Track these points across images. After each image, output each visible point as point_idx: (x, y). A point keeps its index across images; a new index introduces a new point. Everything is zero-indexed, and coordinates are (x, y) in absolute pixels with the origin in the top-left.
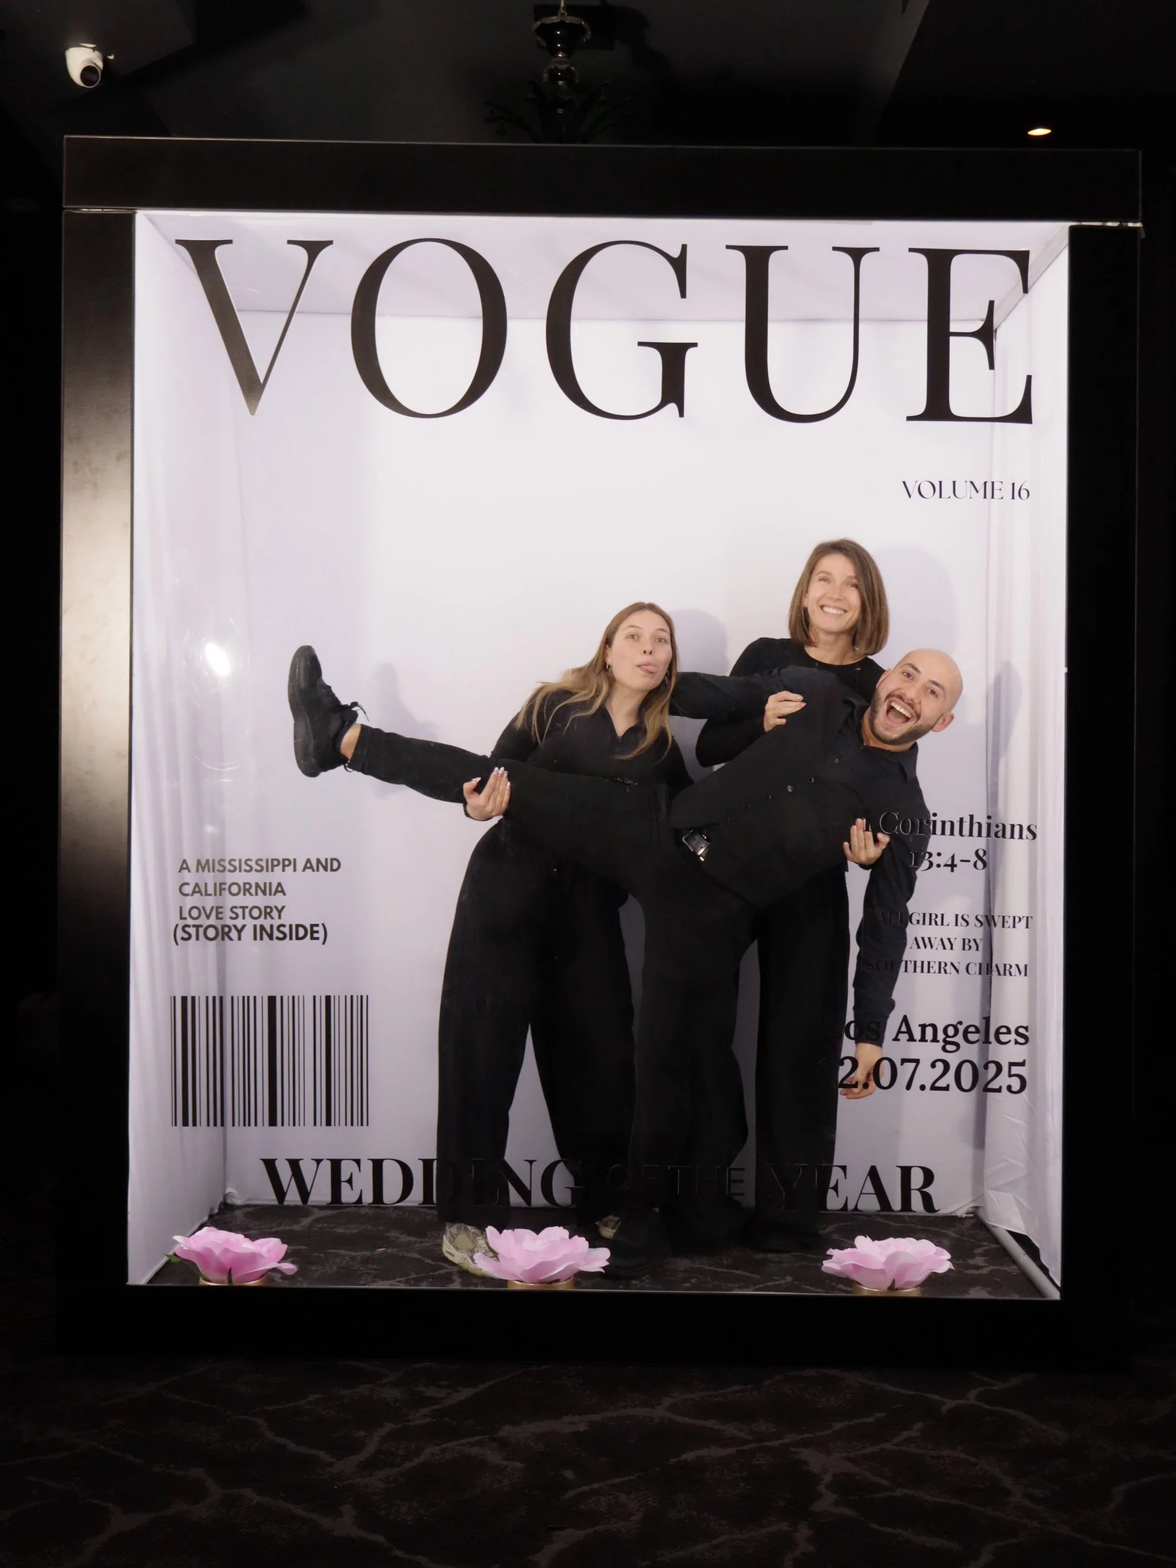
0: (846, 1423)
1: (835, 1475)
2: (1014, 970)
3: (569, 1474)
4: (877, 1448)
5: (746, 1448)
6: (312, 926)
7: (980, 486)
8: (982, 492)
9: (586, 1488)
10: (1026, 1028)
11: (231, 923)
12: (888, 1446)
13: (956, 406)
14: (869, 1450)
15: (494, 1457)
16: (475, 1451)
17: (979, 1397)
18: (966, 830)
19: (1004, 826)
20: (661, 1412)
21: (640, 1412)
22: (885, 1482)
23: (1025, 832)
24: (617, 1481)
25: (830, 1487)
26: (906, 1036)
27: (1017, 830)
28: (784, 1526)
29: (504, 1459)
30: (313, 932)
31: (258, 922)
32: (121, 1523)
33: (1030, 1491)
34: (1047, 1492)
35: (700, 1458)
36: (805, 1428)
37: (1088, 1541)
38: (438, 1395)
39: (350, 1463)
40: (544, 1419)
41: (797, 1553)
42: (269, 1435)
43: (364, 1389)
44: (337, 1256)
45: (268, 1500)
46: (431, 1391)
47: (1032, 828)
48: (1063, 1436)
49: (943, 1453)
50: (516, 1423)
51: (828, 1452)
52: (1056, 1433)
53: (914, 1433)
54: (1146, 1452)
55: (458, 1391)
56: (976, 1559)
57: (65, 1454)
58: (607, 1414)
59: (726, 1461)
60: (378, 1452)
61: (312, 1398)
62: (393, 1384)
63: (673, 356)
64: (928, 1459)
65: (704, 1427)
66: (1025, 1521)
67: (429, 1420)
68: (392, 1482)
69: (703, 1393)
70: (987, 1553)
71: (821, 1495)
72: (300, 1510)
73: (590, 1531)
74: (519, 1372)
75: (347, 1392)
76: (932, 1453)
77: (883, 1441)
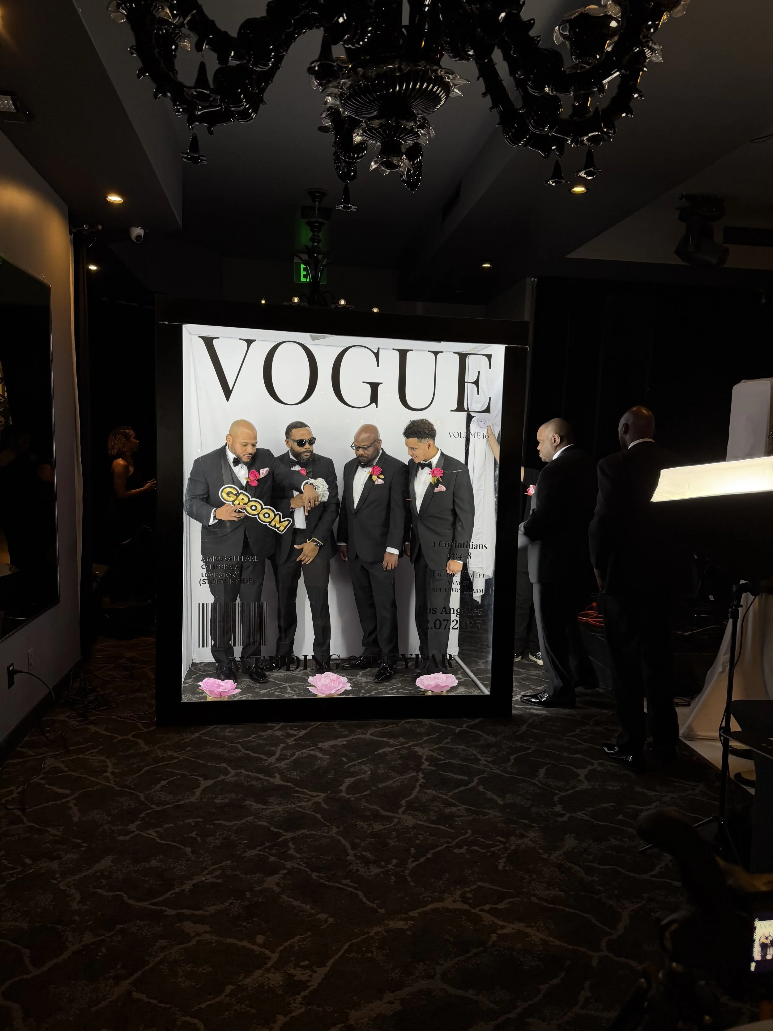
0: (427, 738)
1: (427, 756)
2: (479, 591)
3: (344, 759)
4: (438, 746)
5: (398, 747)
7: (473, 433)
9: (351, 764)
12: (441, 745)
13: (467, 406)
14: (436, 747)
15: (319, 755)
16: (312, 752)
17: (467, 727)
19: (477, 545)
20: (368, 736)
21: (361, 736)
22: (443, 758)
23: (484, 547)
24: (360, 761)
25: (426, 760)
26: (445, 612)
27: (481, 546)
28: (414, 774)
29: (323, 755)
32: (204, 784)
33: (486, 758)
34: (492, 759)
35: (384, 752)
36: (415, 740)
37: (505, 774)
38: (295, 733)
39: (272, 760)
40: (331, 740)
41: (420, 783)
42: (243, 750)
43: (269, 732)
44: (244, 681)
45: (250, 773)
46: (292, 732)
47: (486, 546)
48: (494, 740)
49: (459, 747)
50: (323, 742)
51: (423, 748)
52: (492, 739)
53: (448, 740)
54: (519, 744)
55: (301, 731)
56: (473, 782)
57: (176, 760)
58: (351, 737)
59: (392, 752)
60: (281, 755)
61: (253, 736)
62: (279, 730)
63: (374, 387)
64: (454, 749)
65: (383, 741)
66: (486, 769)
67: (294, 742)
68: (289, 765)
69: (381, 729)
70: (476, 780)
71: (424, 763)
72: (261, 776)
73: (355, 778)
74: (319, 724)
75: (264, 734)
76: (455, 747)
77: (440, 743)
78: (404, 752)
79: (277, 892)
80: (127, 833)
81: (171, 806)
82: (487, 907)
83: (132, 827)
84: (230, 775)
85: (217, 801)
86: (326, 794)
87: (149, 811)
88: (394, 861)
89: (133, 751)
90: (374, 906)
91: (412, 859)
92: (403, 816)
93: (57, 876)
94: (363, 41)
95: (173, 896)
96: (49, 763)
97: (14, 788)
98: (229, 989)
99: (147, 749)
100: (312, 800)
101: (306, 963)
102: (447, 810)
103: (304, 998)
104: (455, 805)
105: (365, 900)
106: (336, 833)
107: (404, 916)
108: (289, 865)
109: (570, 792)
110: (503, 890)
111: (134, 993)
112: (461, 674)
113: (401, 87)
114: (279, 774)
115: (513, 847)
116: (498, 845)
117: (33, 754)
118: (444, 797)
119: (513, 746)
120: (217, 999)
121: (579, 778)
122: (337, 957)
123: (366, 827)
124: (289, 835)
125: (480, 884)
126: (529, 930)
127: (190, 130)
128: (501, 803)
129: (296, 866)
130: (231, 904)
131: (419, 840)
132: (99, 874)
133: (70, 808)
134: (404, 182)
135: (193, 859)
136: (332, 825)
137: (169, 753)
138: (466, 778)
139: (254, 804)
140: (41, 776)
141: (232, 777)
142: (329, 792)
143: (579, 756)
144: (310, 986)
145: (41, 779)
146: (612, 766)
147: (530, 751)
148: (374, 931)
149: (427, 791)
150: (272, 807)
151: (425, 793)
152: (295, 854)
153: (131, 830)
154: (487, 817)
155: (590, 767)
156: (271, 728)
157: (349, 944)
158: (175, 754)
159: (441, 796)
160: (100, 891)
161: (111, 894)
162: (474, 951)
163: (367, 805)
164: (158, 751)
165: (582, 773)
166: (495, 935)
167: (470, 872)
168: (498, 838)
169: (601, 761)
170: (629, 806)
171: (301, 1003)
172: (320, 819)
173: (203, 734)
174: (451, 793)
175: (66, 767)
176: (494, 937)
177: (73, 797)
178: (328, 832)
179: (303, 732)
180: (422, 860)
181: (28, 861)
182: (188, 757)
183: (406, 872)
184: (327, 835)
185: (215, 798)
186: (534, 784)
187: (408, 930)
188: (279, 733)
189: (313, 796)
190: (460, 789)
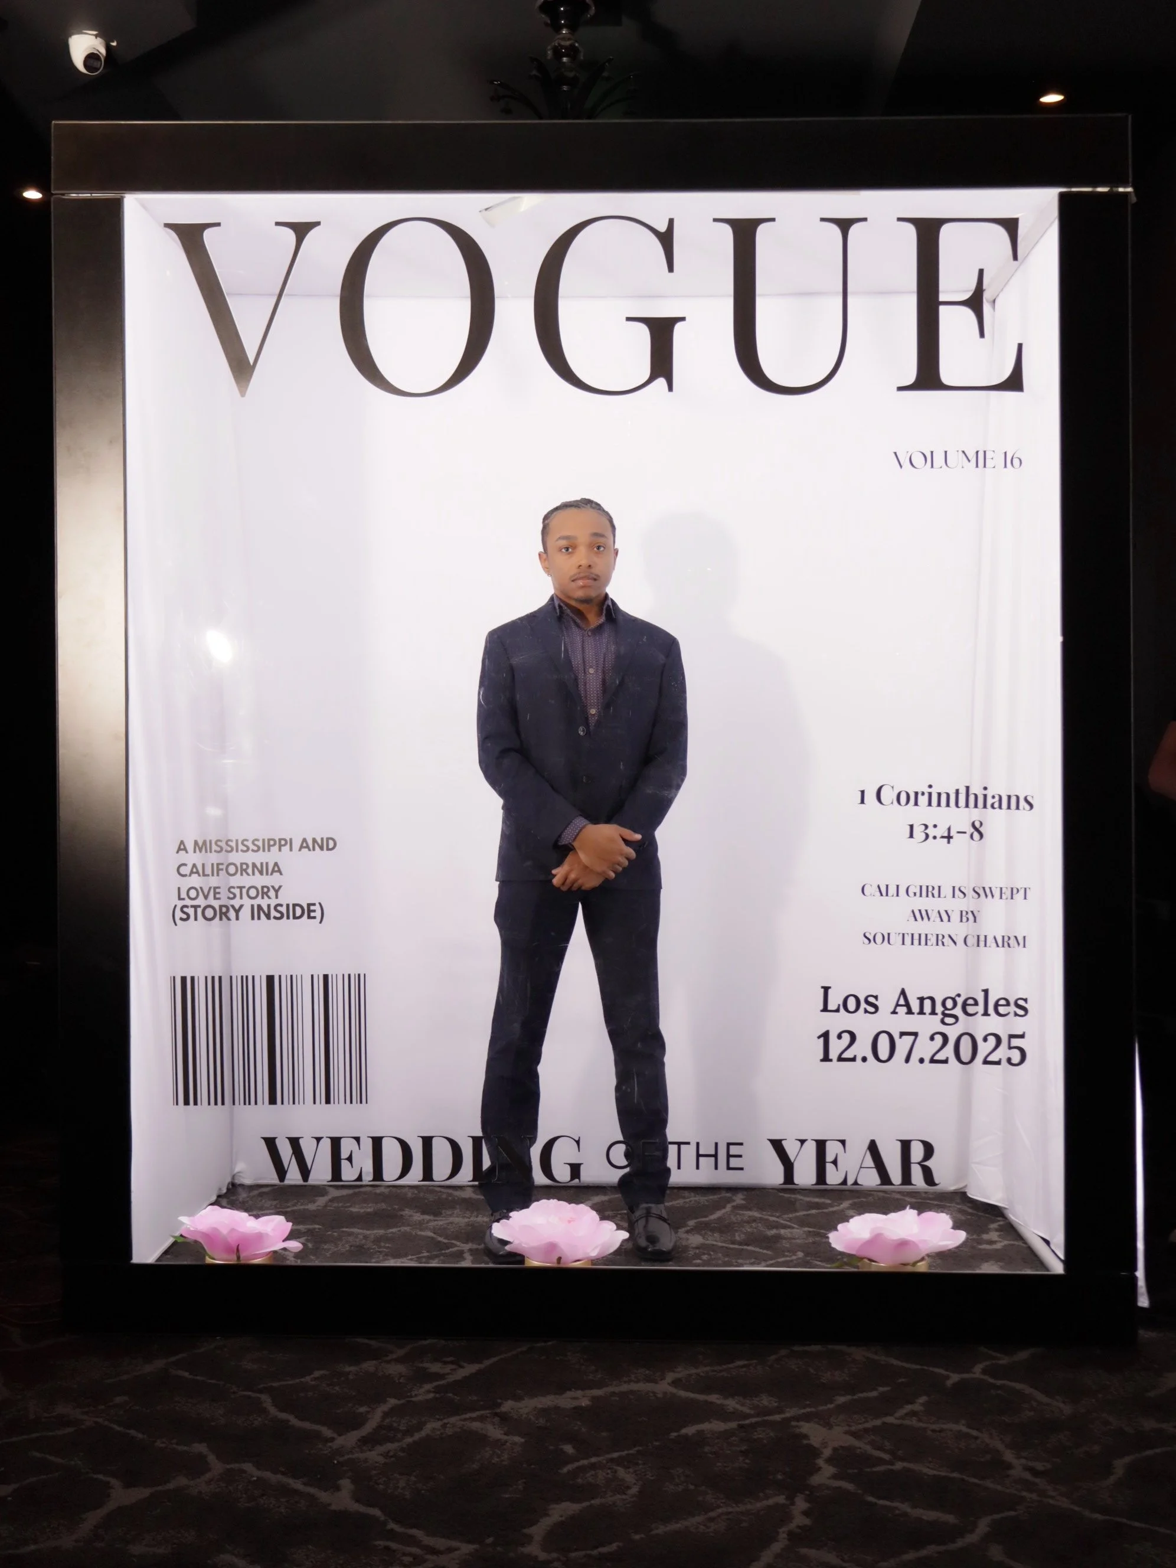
0: (849, 1397)
1: (835, 1449)
2: (1013, 942)
3: (569, 1449)
4: (878, 1422)
5: (747, 1422)
6: (309, 905)
7: (972, 455)
8: (974, 461)
9: (585, 1462)
10: (1026, 1000)
11: (228, 903)
12: (890, 1420)
13: (947, 373)
14: (868, 1425)
15: (495, 1432)
16: (476, 1425)
17: (984, 1371)
18: (962, 802)
19: (1000, 797)
20: (663, 1387)
21: (643, 1387)
22: (886, 1457)
23: (1022, 803)
24: (615, 1455)
25: (829, 1461)
26: (905, 1009)
27: (1014, 800)
28: (781, 1499)
29: (505, 1434)
30: (309, 911)
31: (255, 902)
32: (122, 1496)
33: (1030, 1464)
34: (1049, 1466)
35: (700, 1433)
36: (808, 1402)
37: (1087, 1513)
38: (442, 1371)
39: (351, 1439)
40: (545, 1394)
41: (792, 1526)
42: (273, 1411)
43: (369, 1366)
44: (350, 1234)
45: (268, 1475)
46: (435, 1368)
47: (1029, 799)
48: (1067, 1410)
49: (945, 1426)
50: (518, 1398)
51: (829, 1426)
52: (1060, 1407)
53: (917, 1407)
54: (1149, 1424)
55: (462, 1367)
56: (972, 1531)
57: (70, 1430)
58: (610, 1389)
59: (726, 1435)
60: (380, 1427)
61: (317, 1374)
62: (398, 1361)
63: (662, 331)
64: (929, 1433)
65: (706, 1401)
66: (1024, 1494)
67: (431, 1395)
68: (392, 1457)
69: (708, 1368)
70: (983, 1526)
71: (820, 1469)
72: (297, 1485)
73: (586, 1504)
74: (524, 1349)
75: (353, 1369)
76: (934, 1427)
77: (886, 1415)
78: (760, 1434)
84: (208, 1476)
86: (476, 1546)
100: (425, 1561)
112: (996, 1230)
119: (1129, 1429)
138: (951, 1519)
141: (209, 1482)
149: (812, 1553)
156: (379, 1355)
173: (176, 1363)
179: (469, 1369)
188: (396, 1370)
189: (434, 1551)
190: (923, 1553)
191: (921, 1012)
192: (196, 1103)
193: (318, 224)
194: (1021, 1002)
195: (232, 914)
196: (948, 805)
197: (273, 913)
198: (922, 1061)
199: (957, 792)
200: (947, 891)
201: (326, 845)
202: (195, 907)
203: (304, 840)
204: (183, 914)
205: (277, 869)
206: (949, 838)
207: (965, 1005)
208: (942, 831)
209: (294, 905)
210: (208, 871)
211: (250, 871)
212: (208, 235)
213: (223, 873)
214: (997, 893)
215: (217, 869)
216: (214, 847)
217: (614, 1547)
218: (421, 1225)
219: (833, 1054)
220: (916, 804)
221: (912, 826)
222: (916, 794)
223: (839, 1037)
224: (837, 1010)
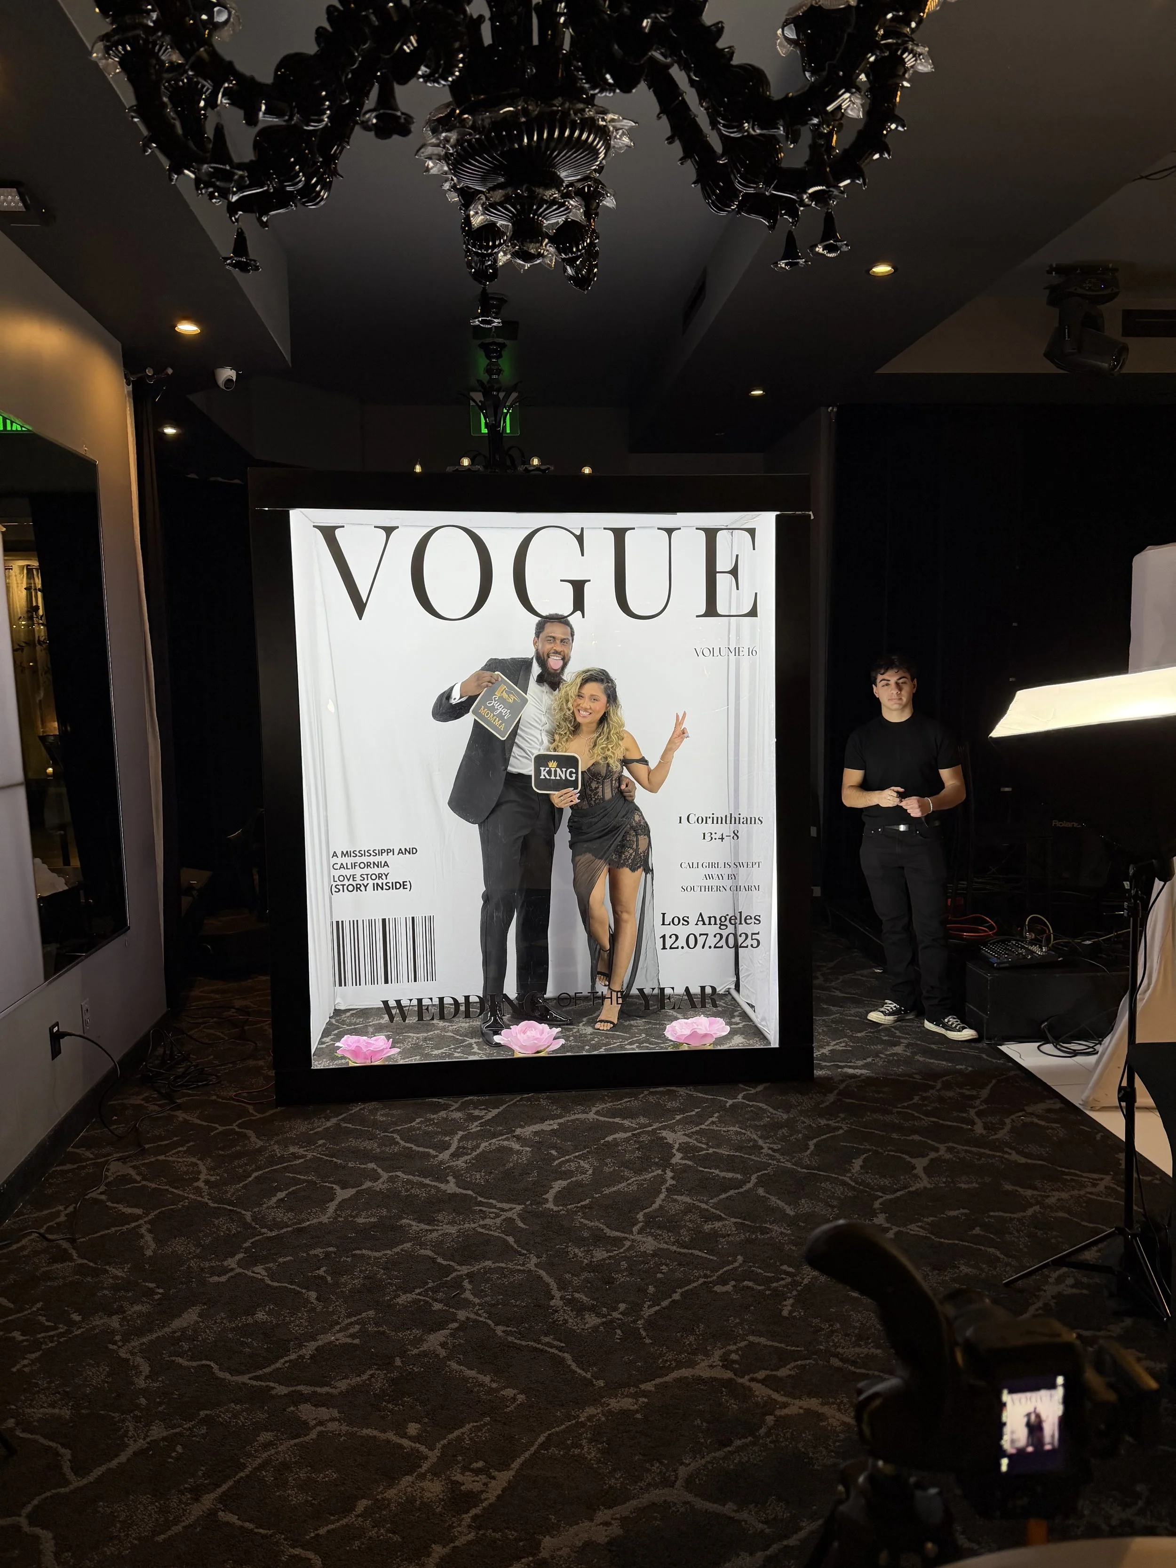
0: (682, 1116)
1: (680, 1144)
2: (753, 888)
3: (554, 1152)
4: (698, 1128)
5: (636, 1132)
6: (404, 882)
7: (732, 649)
8: (733, 653)
9: (563, 1159)
10: (759, 916)
11: (361, 883)
12: (703, 1127)
13: (721, 608)
14: (694, 1130)
15: (516, 1146)
16: (506, 1143)
17: (743, 1098)
18: (728, 821)
19: (747, 818)
20: (591, 1116)
21: (582, 1116)
22: (704, 1146)
23: (757, 820)
24: (577, 1154)
25: (678, 1150)
26: (701, 922)
27: (753, 820)
28: (659, 1172)
29: (521, 1146)
30: (404, 885)
31: (375, 882)
32: (342, 1194)
33: (771, 1146)
34: (780, 1146)
35: (615, 1139)
36: (662, 1120)
37: (799, 1169)
38: (481, 1115)
39: (445, 1155)
40: (535, 1124)
41: (667, 1185)
42: (402, 1143)
43: (443, 1114)
44: (409, 1037)
45: (411, 1177)
46: (476, 1113)
47: (761, 818)
48: (785, 1116)
49: (729, 1129)
50: (522, 1127)
51: (674, 1131)
52: (781, 1115)
53: (713, 1119)
54: (823, 1122)
55: (490, 1111)
56: (749, 1182)
57: (302, 1160)
58: (566, 1118)
59: (627, 1140)
60: (458, 1148)
61: (418, 1120)
62: (458, 1110)
63: (578, 587)
64: (722, 1132)
65: (614, 1122)
66: (770, 1161)
67: (479, 1128)
68: (469, 1163)
69: (611, 1104)
70: (754, 1179)
71: (675, 1154)
72: (427, 1181)
73: (569, 1181)
74: (518, 1099)
75: (435, 1116)
76: (724, 1129)
77: (701, 1124)
78: (645, 1138)
79: (441, 1357)
80: (226, 1271)
81: (289, 1229)
82: (761, 1374)
83: (231, 1262)
84: (381, 1180)
85: (360, 1220)
86: (523, 1206)
87: (257, 1238)
88: (622, 1306)
89: (238, 1148)
90: (589, 1376)
91: (649, 1303)
92: (639, 1237)
93: (118, 1338)
94: (452, 74)
95: (287, 1365)
96: (115, 1169)
97: (61, 1208)
98: (362, 1504)
99: (260, 1143)
100: (502, 1215)
101: (480, 1464)
102: (707, 1227)
103: (475, 1517)
104: (719, 1219)
105: (574, 1366)
106: (536, 1265)
107: (632, 1390)
108: (462, 1315)
109: (899, 1194)
110: (789, 1348)
111: (221, 1514)
113: (530, 138)
114: (454, 1177)
115: (806, 1281)
116: (783, 1279)
117: (91, 1156)
118: (703, 1206)
119: (813, 1125)
120: (344, 1521)
121: (915, 1172)
122: (527, 1455)
123: (580, 1254)
124: (465, 1270)
125: (751, 1338)
126: (825, 1410)
127: (234, 223)
128: (792, 1213)
129: (473, 1316)
130: (372, 1376)
131: (661, 1273)
132: (179, 1334)
133: (142, 1236)
134: (571, 278)
135: (318, 1310)
136: (531, 1253)
137: (292, 1149)
138: (739, 1176)
139: (414, 1223)
140: (102, 1188)
141: (383, 1183)
142: (528, 1203)
143: (916, 1137)
144: (486, 1499)
145: (101, 1193)
146: (966, 1151)
147: (841, 1132)
148: (586, 1415)
149: (678, 1198)
150: (440, 1228)
151: (675, 1201)
152: (471, 1297)
153: (230, 1267)
154: (768, 1235)
155: (933, 1155)
156: (446, 1107)
157: (546, 1435)
158: (301, 1151)
159: (700, 1204)
160: (179, 1360)
161: (195, 1364)
162: (738, 1443)
163: (586, 1222)
164: (276, 1147)
165: (920, 1163)
166: (772, 1417)
167: (738, 1321)
168: (785, 1267)
169: (951, 1144)
170: (992, 1214)
171: (469, 1526)
172: (513, 1244)
173: (343, 1120)
174: (715, 1200)
175: (138, 1174)
176: (770, 1419)
177: (146, 1219)
178: (523, 1265)
179: (495, 1112)
180: (665, 1303)
181: (76, 1317)
182: (319, 1155)
183: (639, 1322)
184: (522, 1268)
185: (356, 1216)
186: (844, 1183)
187: (637, 1411)
188: (457, 1115)
189: (503, 1210)
190: (729, 1194)
191: (710, 924)
192: (345, 985)
193: (398, 527)
194: (757, 917)
195: (363, 888)
196: (722, 823)
197: (385, 887)
198: (710, 947)
199: (726, 816)
200: (721, 865)
201: (412, 851)
202: (343, 885)
203: (400, 849)
204: (336, 888)
205: (386, 864)
206: (722, 839)
207: (730, 919)
208: (719, 836)
209: (396, 883)
210: (349, 866)
211: (372, 866)
212: (338, 532)
213: (357, 867)
214: (745, 866)
215: (354, 865)
216: (352, 854)
217: (587, 1201)
218: (444, 1029)
219: (668, 946)
220: (706, 823)
221: (704, 834)
222: (706, 818)
223: (670, 937)
224: (669, 924)
